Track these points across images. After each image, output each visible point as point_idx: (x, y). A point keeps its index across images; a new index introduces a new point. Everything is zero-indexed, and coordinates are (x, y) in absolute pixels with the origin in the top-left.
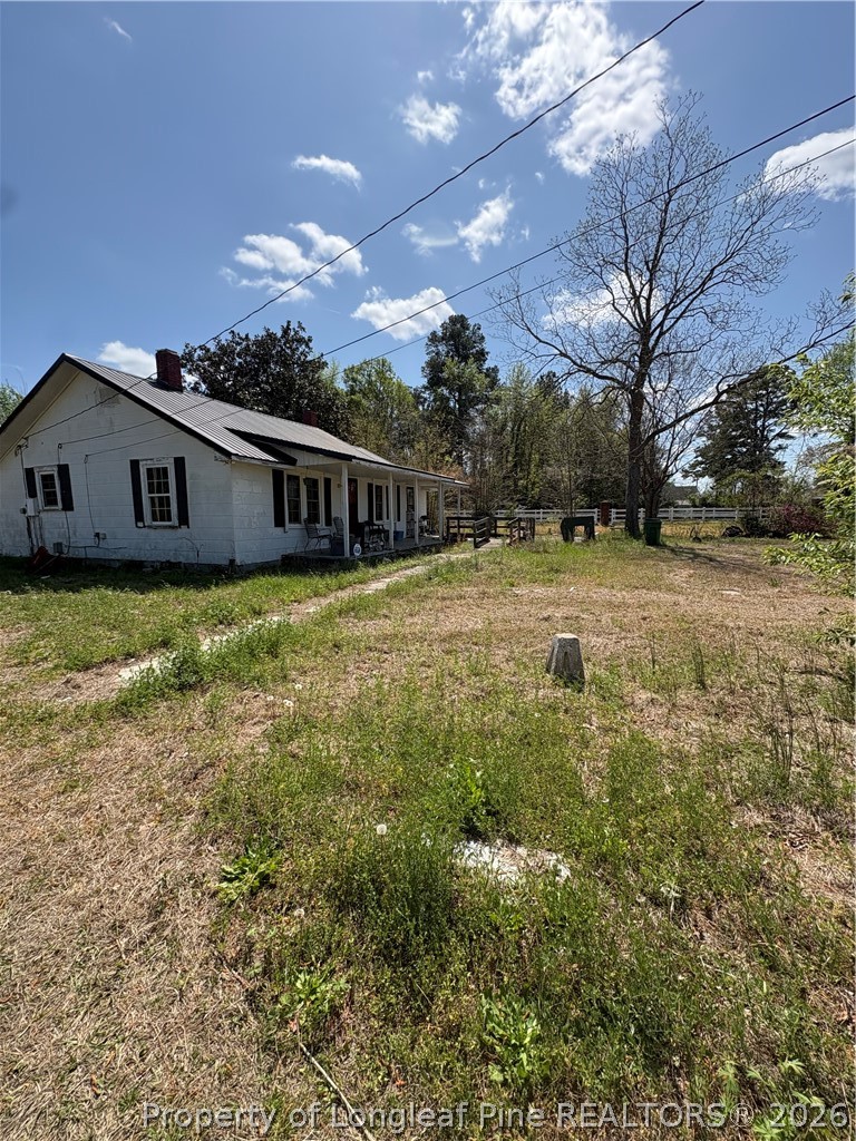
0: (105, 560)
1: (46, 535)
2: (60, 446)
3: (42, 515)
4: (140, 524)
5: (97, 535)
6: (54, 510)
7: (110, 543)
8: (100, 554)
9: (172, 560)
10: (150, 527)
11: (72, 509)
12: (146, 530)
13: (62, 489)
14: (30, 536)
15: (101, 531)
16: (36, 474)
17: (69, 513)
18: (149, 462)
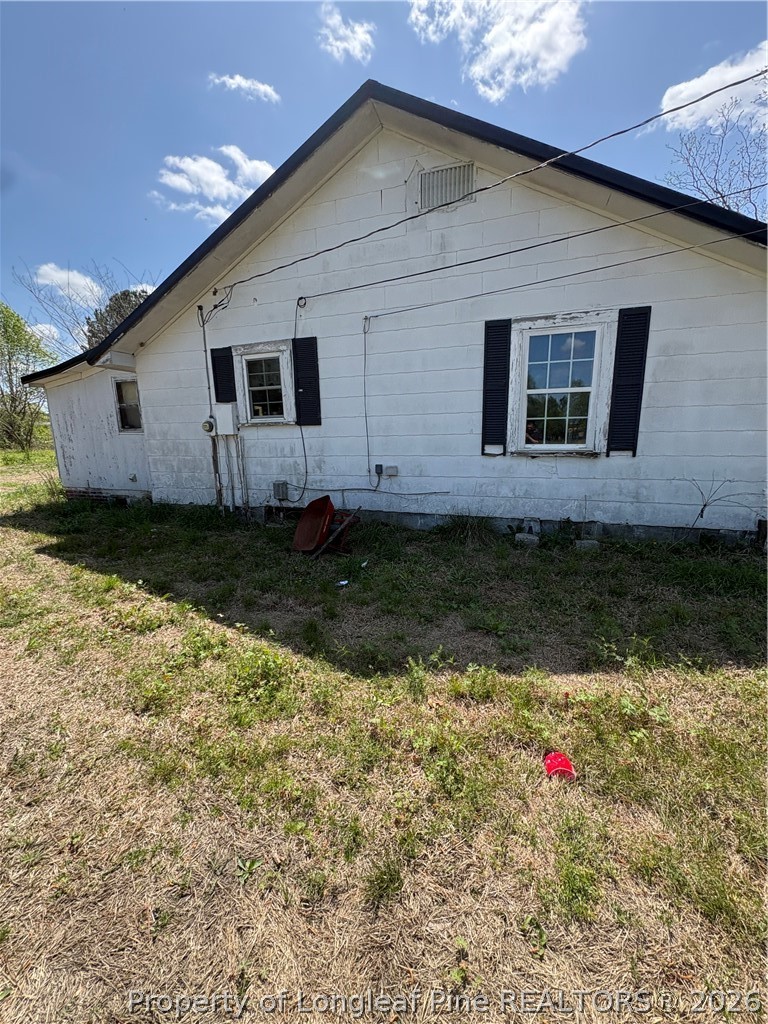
0: (388, 514)
1: (253, 469)
2: (302, 302)
3: (246, 434)
4: (496, 449)
5: (379, 469)
6: (276, 424)
7: (408, 483)
8: (380, 503)
9: (574, 518)
10: (521, 454)
11: (317, 421)
12: (507, 461)
13: (298, 384)
14: (216, 471)
15: (386, 463)
16: (236, 359)
17: (309, 430)
18: (540, 323)
